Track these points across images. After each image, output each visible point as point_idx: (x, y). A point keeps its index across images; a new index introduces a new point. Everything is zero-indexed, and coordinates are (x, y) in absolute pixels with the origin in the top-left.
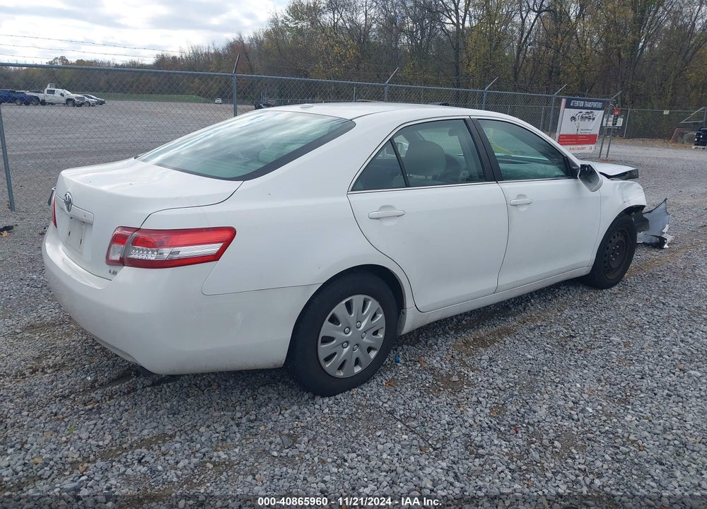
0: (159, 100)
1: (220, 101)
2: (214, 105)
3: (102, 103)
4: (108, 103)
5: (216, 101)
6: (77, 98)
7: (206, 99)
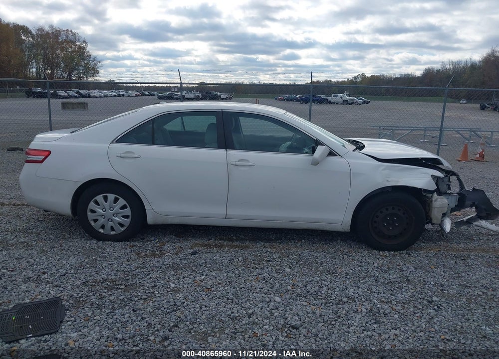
0: (420, 101)
1: (465, 102)
2: (459, 104)
3: (368, 103)
4: (372, 102)
5: (461, 102)
6: (350, 99)
7: (454, 100)
